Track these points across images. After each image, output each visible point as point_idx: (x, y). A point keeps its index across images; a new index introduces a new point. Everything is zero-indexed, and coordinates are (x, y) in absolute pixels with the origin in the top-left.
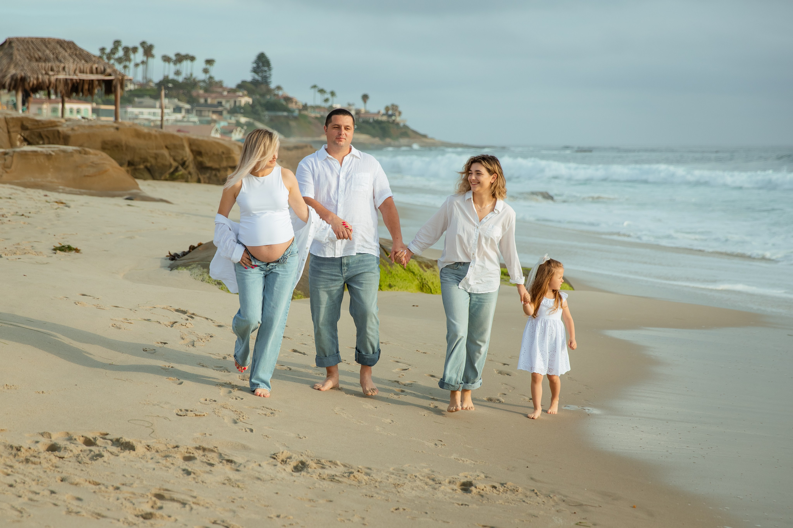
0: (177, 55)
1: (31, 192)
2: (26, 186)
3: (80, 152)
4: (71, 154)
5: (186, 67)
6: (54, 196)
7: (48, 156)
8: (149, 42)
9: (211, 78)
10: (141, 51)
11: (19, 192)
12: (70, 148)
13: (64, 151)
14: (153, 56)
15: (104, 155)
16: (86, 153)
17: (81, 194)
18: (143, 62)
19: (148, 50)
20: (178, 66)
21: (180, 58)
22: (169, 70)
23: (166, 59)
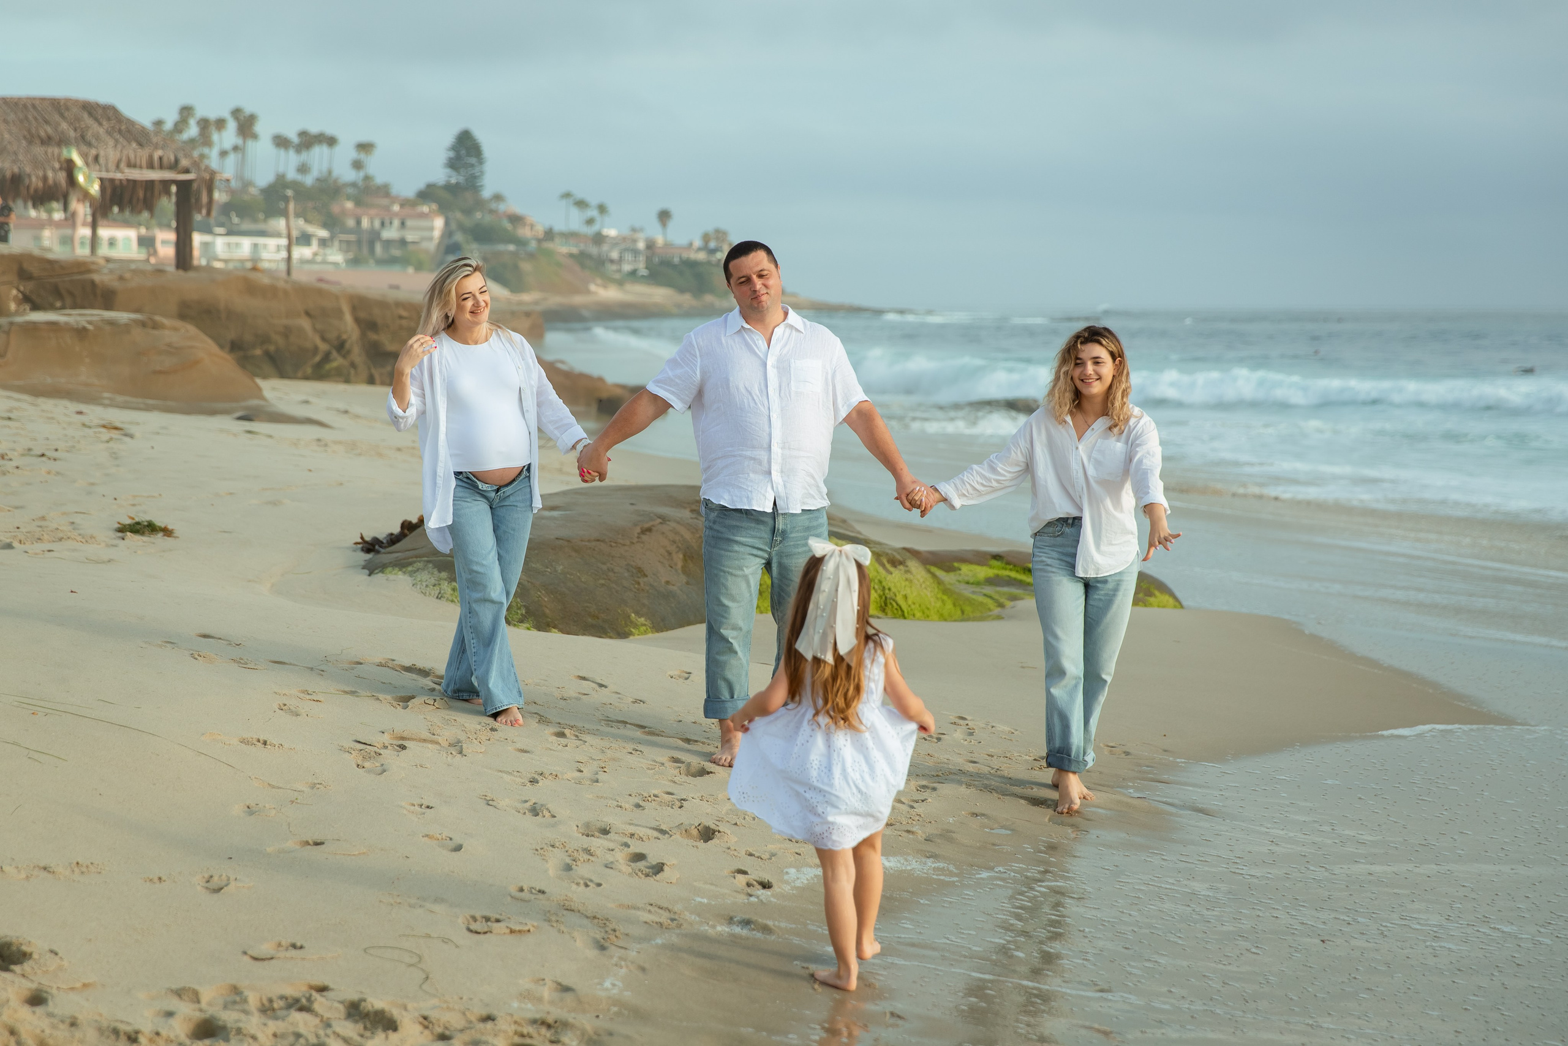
0: (303, 134)
1: (48, 404)
2: (37, 392)
3: (143, 324)
4: (126, 328)
5: (319, 158)
6: (96, 413)
7: (81, 333)
8: (248, 109)
9: (367, 178)
10: (232, 126)
11: (28, 408)
12: (122, 316)
13: (112, 323)
14: (255, 137)
15: (191, 329)
16: (156, 326)
17: (148, 408)
18: (236, 148)
19: (246, 125)
20: (304, 156)
21: (308, 141)
22: (288, 164)
23: (281, 142)
